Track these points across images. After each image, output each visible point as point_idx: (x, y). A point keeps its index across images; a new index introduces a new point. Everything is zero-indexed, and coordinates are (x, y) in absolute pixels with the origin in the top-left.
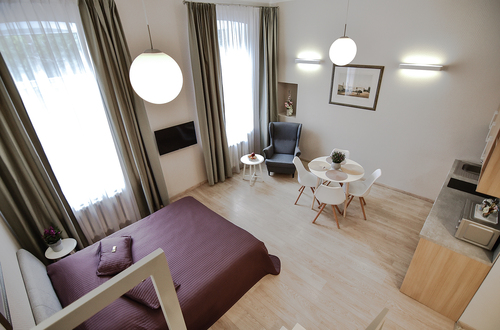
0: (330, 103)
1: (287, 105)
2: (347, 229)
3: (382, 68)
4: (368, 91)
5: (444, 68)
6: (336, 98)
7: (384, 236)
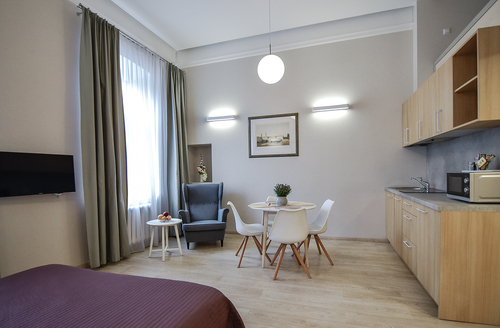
0: (251, 157)
1: (200, 169)
2: (321, 276)
3: (297, 115)
4: (288, 137)
5: (350, 107)
6: (256, 151)
7: (366, 273)
